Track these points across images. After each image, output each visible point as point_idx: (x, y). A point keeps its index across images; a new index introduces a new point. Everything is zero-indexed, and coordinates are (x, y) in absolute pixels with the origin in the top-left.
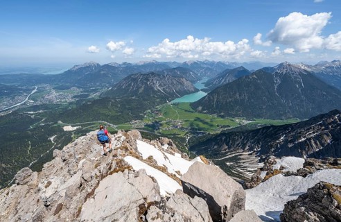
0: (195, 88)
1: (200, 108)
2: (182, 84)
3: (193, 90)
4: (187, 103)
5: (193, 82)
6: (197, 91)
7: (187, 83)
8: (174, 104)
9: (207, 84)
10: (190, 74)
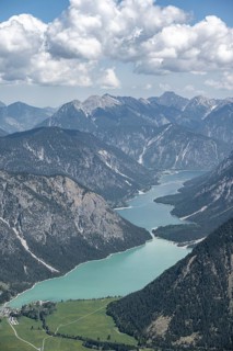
0: (127, 227)
1: (162, 324)
2: (59, 207)
3: (119, 235)
4: (95, 302)
5: (115, 195)
6: (137, 237)
7: (84, 203)
8: (26, 313)
9: (182, 203)
10: (97, 159)
